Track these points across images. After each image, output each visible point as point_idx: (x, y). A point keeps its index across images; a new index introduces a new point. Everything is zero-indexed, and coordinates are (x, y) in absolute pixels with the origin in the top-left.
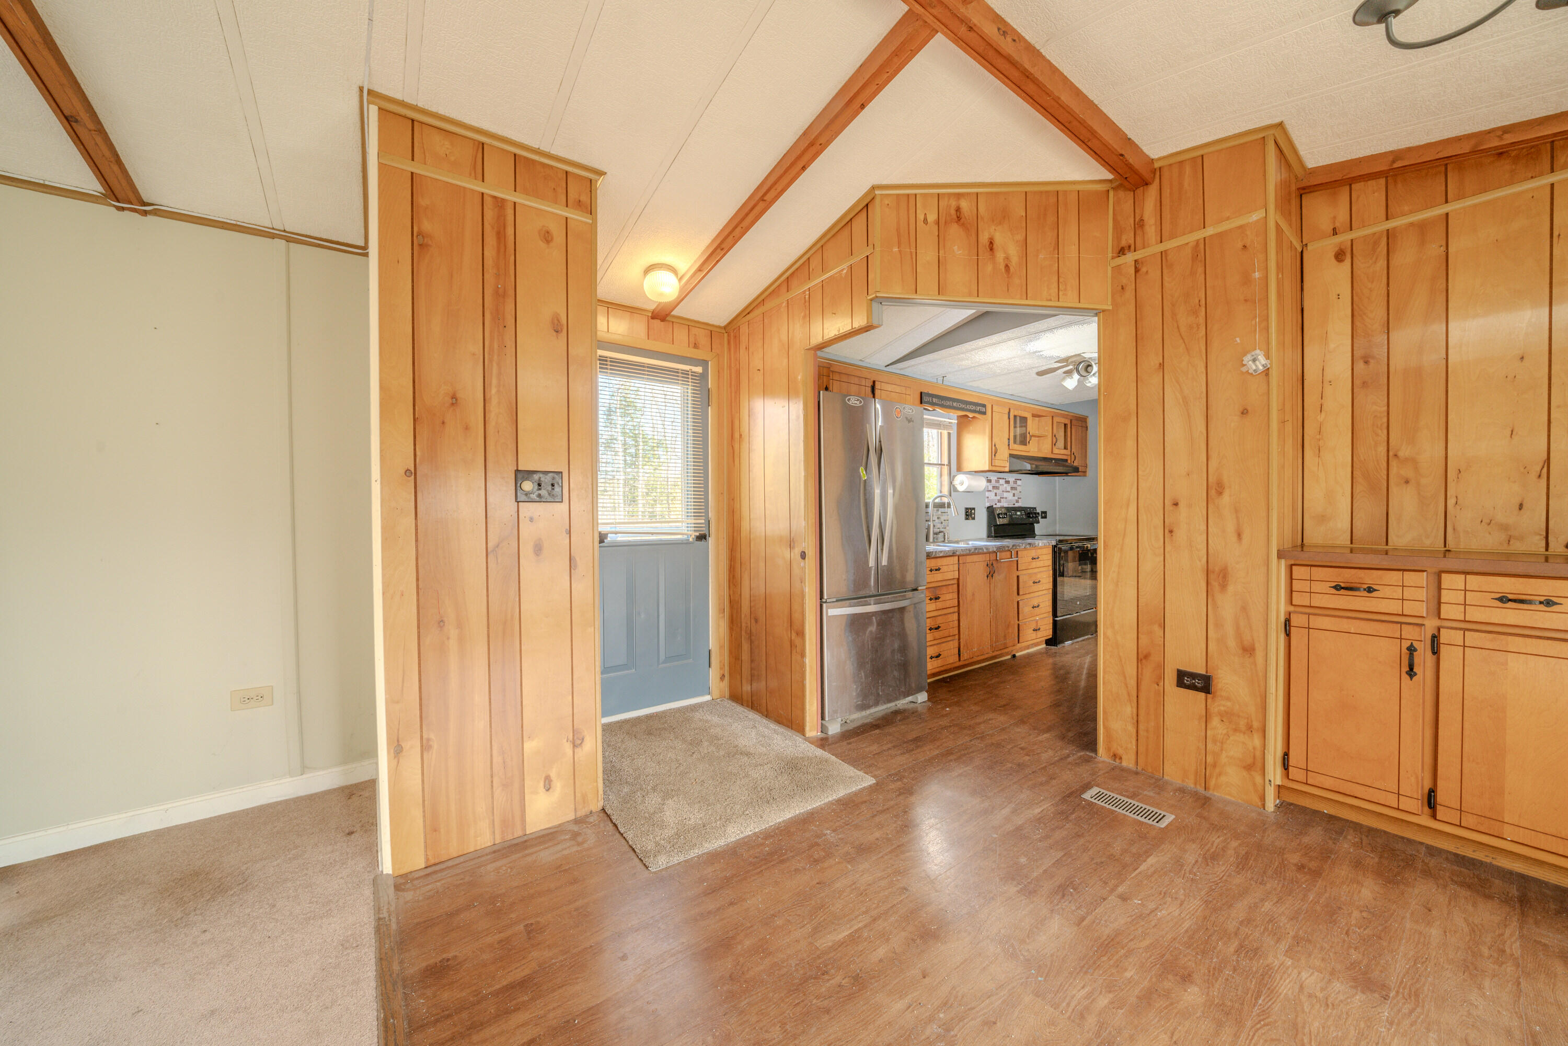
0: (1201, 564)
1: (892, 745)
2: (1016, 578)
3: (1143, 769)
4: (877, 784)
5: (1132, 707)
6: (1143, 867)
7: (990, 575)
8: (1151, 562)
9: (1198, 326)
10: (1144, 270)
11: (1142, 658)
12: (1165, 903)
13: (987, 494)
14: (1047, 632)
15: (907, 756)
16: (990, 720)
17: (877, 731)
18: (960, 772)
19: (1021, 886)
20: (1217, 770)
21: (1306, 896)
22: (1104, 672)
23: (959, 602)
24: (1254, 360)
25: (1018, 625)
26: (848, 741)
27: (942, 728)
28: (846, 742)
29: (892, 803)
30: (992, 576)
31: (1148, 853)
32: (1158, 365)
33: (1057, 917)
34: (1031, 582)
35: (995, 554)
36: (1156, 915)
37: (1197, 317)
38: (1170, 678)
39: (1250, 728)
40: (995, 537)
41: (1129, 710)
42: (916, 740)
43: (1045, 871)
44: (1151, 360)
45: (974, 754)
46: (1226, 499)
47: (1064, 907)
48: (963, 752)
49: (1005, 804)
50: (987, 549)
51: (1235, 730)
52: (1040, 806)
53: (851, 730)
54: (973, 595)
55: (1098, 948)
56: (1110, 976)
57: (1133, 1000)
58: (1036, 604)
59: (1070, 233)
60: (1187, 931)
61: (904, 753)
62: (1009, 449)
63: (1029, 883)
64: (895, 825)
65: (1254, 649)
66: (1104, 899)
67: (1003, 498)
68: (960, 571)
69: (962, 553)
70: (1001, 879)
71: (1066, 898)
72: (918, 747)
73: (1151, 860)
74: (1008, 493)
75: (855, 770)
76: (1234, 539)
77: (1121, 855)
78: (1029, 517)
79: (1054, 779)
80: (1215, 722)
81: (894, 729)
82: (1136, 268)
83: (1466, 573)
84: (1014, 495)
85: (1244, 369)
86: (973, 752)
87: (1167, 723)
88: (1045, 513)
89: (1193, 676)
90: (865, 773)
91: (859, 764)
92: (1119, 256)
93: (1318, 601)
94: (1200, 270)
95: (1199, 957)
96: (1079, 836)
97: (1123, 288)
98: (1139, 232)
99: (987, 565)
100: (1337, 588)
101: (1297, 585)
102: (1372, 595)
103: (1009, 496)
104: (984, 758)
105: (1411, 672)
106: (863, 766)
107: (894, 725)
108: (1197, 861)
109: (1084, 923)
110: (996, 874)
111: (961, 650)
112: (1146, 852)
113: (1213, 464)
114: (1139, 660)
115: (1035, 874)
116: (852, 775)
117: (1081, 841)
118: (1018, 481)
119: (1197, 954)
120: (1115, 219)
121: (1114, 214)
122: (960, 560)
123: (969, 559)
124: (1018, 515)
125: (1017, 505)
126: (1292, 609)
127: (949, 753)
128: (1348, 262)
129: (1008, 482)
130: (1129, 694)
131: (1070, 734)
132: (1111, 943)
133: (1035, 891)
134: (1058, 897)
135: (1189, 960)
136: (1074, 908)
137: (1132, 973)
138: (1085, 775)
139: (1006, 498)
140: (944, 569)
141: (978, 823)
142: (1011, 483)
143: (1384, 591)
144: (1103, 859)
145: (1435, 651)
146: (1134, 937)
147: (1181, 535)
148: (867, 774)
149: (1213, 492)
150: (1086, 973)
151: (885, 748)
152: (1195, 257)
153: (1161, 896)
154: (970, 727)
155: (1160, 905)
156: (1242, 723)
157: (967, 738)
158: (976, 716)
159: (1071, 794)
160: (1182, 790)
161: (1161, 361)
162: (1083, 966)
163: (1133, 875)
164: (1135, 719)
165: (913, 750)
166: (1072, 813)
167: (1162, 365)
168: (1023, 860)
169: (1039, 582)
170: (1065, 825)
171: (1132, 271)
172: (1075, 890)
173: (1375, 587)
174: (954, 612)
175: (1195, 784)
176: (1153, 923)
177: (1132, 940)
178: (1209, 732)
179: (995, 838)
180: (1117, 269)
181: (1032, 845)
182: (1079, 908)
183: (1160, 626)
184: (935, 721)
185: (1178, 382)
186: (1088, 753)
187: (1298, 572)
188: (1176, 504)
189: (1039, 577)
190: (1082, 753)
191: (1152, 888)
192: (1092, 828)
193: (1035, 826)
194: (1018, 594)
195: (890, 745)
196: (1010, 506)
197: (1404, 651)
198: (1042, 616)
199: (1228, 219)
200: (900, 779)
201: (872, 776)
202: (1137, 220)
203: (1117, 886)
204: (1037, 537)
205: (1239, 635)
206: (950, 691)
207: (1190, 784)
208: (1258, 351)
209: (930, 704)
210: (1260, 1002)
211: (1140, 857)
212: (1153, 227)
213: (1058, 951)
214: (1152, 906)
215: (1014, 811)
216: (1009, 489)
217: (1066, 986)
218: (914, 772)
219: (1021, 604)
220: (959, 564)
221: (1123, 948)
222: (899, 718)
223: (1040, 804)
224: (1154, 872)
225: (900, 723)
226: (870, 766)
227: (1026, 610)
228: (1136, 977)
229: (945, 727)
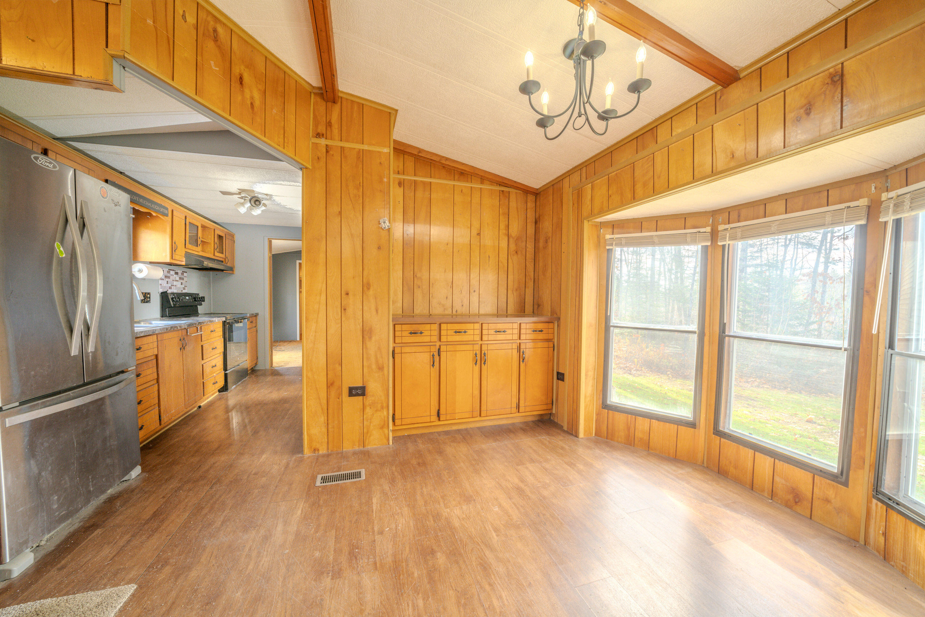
0: (359, 327)
1: (130, 535)
2: (201, 347)
3: (331, 451)
4: (140, 587)
5: (324, 416)
6: (374, 508)
7: (183, 348)
8: (334, 328)
9: (359, 196)
10: (331, 152)
11: (330, 385)
12: (397, 520)
13: (160, 282)
14: (221, 383)
15: (156, 536)
16: (214, 463)
17: (98, 531)
18: (222, 519)
19: (330, 574)
20: (369, 435)
21: (430, 476)
22: (307, 400)
23: (158, 374)
24: (384, 222)
25: (203, 382)
26: (59, 566)
27: (176, 491)
28: (55, 569)
29: (174, 594)
30: (184, 348)
31: (370, 498)
32: (338, 212)
33: (364, 575)
34: (211, 349)
35: (186, 330)
36: (399, 529)
37: (358, 191)
38: (345, 392)
39: (382, 408)
40: (170, 316)
41: (323, 419)
42: (155, 515)
43: (335, 551)
44: (334, 209)
45: (223, 497)
46: (371, 292)
47: (362, 565)
48: (212, 502)
49: (275, 522)
50: (180, 327)
51: (377, 411)
52: (299, 508)
53: (53, 551)
54: (170, 366)
55: (395, 574)
56: (411, 585)
57: (428, 586)
58: (214, 365)
59: (291, 108)
60: (414, 527)
61: (151, 536)
62: (185, 247)
63: (333, 567)
64: (194, 613)
65: (383, 368)
66: (374, 541)
67: (173, 285)
68: (160, 348)
69: (160, 332)
70: (315, 580)
71: (358, 558)
72: (163, 521)
73: (375, 501)
74: (177, 282)
75: (99, 593)
76: (374, 312)
77: (361, 508)
78: (195, 300)
79: (292, 483)
80: (368, 410)
81: (121, 517)
82: (327, 149)
83: (447, 323)
84: (182, 284)
85: (380, 225)
86: (220, 497)
87: (344, 419)
88: (204, 297)
89: (356, 388)
90: (113, 586)
91: (97, 583)
92: (317, 138)
93: (405, 340)
94: (361, 166)
95: (427, 536)
96: (334, 512)
97: (318, 158)
98: (328, 128)
99: (180, 340)
100: (411, 333)
101: (397, 334)
102: (422, 335)
103: (178, 284)
104: (234, 497)
105: (433, 365)
106: (106, 580)
107: (117, 514)
108: (390, 487)
109: (378, 565)
110: (309, 579)
111: (162, 415)
112: (369, 498)
113: (365, 273)
114: (328, 387)
115: (331, 558)
116: (99, 600)
117: (337, 514)
118: (185, 274)
119: (426, 536)
120: (314, 112)
121: (314, 110)
122: (158, 338)
123: (166, 336)
124: (187, 299)
125: (184, 291)
126: (395, 345)
127: (199, 508)
128: (402, 188)
129: (177, 273)
130: (322, 409)
131: (279, 449)
132: (397, 565)
133: (341, 570)
134: (354, 561)
135: (426, 542)
136: (366, 561)
137: (416, 572)
138: (307, 471)
139: (176, 286)
140: (144, 348)
141: (267, 551)
142: (180, 274)
143: (426, 333)
144: (356, 517)
145: (439, 355)
146: (402, 551)
147: (350, 311)
148: (120, 585)
149: (365, 288)
150: (402, 594)
151: (121, 543)
152: (358, 158)
153: (393, 517)
154: (202, 477)
155: (396, 522)
156: (379, 406)
157: (207, 488)
158: (200, 466)
159: (309, 487)
160: (355, 453)
161: (340, 210)
162: (398, 592)
163: (374, 515)
164: (326, 423)
165: (159, 527)
166: (319, 500)
167: (340, 213)
168: (317, 554)
169: (216, 348)
170: (322, 511)
171: (324, 150)
172: (357, 548)
173: (423, 331)
174: (154, 385)
175: (359, 447)
176: (401, 536)
177: (402, 553)
178: (365, 416)
179: (288, 553)
180: (315, 145)
181: (314, 539)
182: (368, 559)
183: (339, 364)
184: (163, 487)
185: (349, 225)
186: (298, 456)
187: (398, 327)
188: (347, 294)
189: (215, 345)
190: (294, 458)
191: (386, 516)
192: (336, 502)
193: (306, 524)
194: (203, 359)
195: (127, 537)
196: (179, 292)
197: (431, 356)
198: (217, 372)
199: (374, 145)
200: (166, 563)
201: (128, 583)
202: (328, 121)
203: (373, 528)
204: (200, 315)
205: (377, 362)
206: (160, 455)
207: (357, 448)
208: (386, 218)
209: (146, 475)
210: (457, 537)
211: (369, 502)
212: (337, 131)
213: (381, 596)
214: (393, 526)
215: (286, 523)
216: (178, 279)
217: (402, 614)
218: (176, 546)
219: (204, 366)
220: (158, 341)
221: (403, 562)
222: (118, 504)
223: (297, 507)
224: (381, 507)
225: (124, 508)
226: (115, 574)
227: (207, 369)
228: (419, 573)
229: (179, 488)
